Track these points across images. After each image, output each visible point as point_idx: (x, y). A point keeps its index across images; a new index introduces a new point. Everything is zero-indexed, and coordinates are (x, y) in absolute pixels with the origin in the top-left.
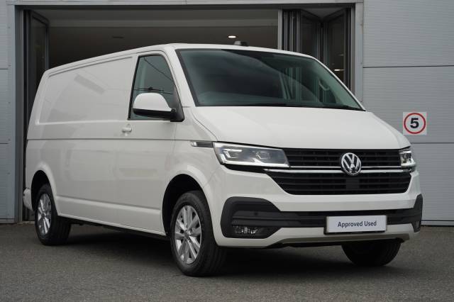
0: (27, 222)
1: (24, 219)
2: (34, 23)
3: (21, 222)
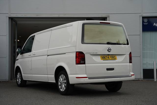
0: (12, 81)
1: (11, 80)
3: (10, 81)
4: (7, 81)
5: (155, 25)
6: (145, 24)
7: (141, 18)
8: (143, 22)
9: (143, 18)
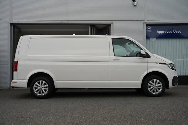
2: (16, 30)
3: (12, 88)
4: (8, 88)
5: (158, 33)
6: (148, 31)
7: (145, 25)
8: (147, 29)
9: (147, 25)
